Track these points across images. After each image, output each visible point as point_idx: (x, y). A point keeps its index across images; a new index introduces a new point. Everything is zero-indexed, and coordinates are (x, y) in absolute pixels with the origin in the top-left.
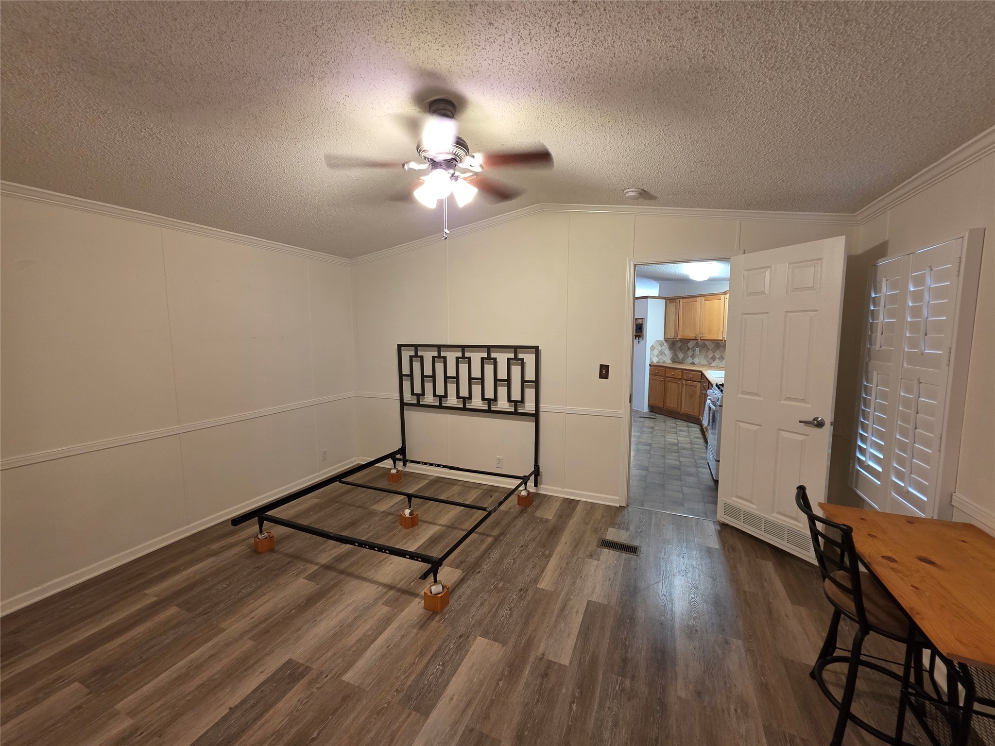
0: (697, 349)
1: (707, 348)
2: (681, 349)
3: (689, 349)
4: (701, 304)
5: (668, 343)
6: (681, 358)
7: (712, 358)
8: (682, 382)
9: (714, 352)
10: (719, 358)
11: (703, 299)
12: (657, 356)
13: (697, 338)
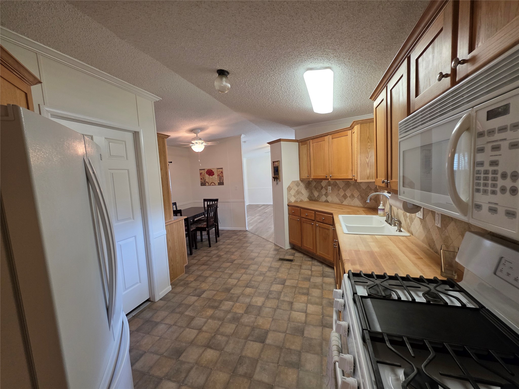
0: (330, 188)
1: (338, 187)
2: (316, 188)
3: (322, 188)
4: (329, 143)
5: (304, 183)
6: (316, 196)
7: (343, 196)
8: (316, 224)
9: (345, 191)
10: (350, 197)
11: (330, 137)
12: (294, 196)
13: (328, 178)
